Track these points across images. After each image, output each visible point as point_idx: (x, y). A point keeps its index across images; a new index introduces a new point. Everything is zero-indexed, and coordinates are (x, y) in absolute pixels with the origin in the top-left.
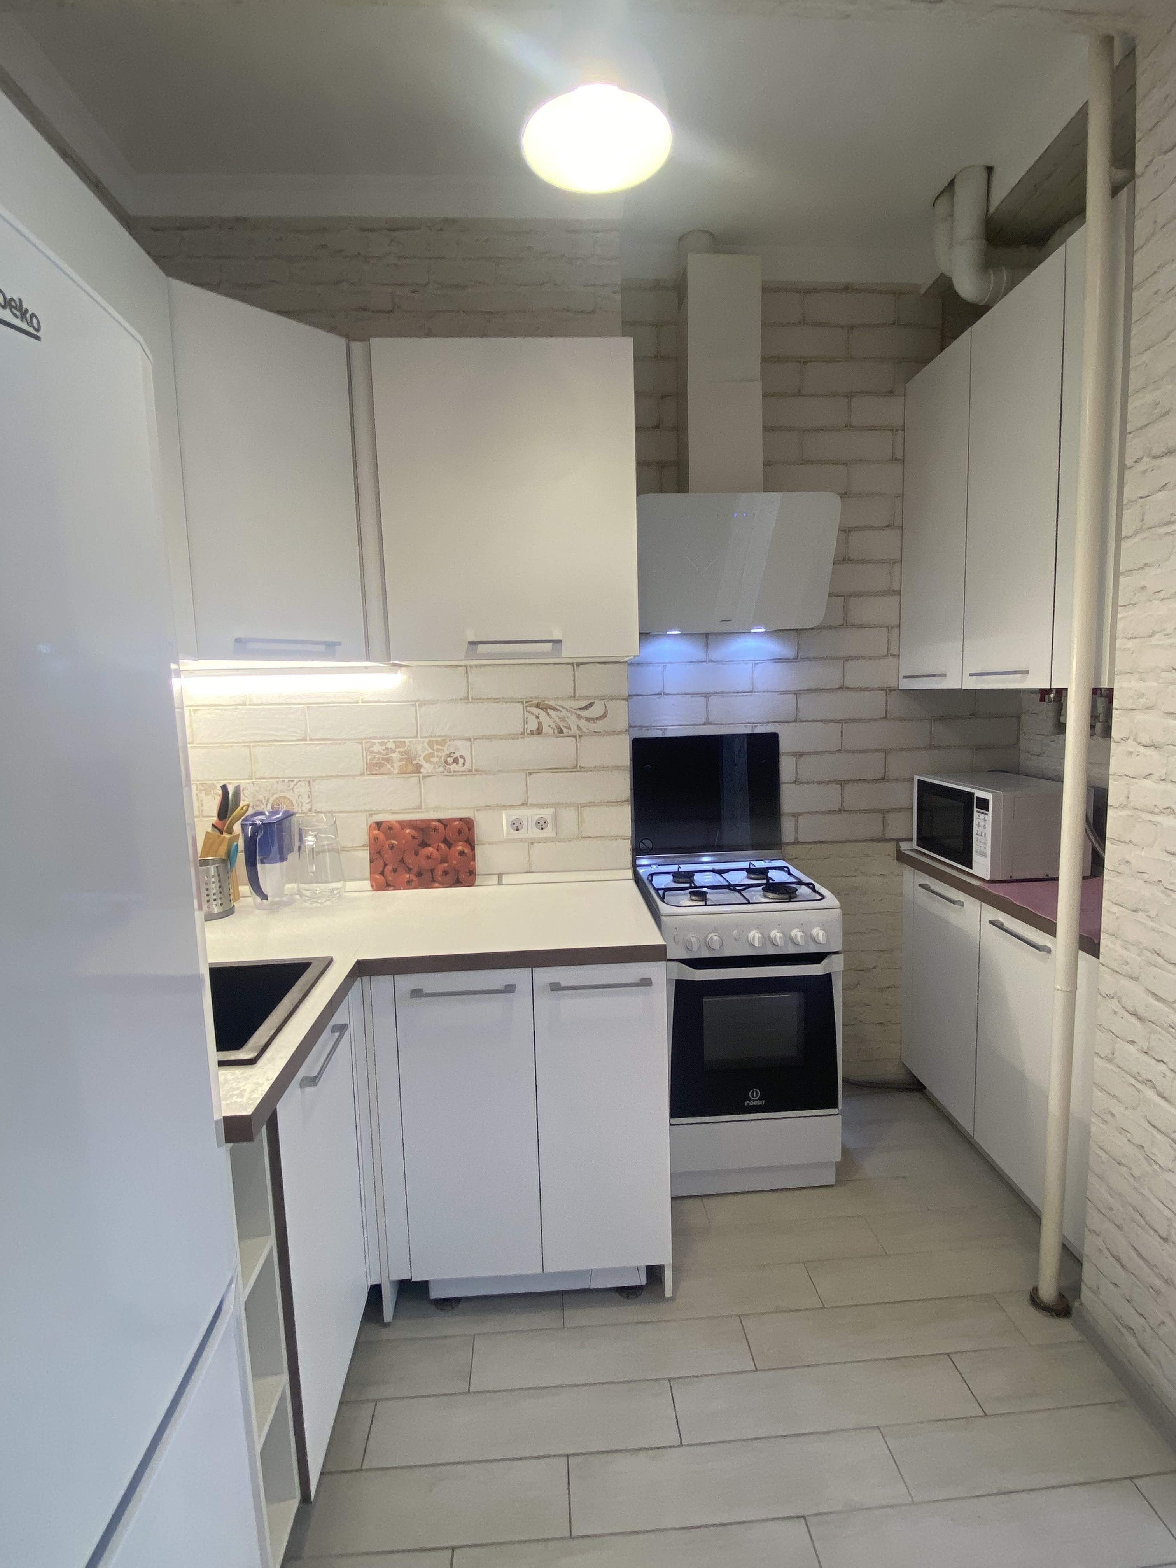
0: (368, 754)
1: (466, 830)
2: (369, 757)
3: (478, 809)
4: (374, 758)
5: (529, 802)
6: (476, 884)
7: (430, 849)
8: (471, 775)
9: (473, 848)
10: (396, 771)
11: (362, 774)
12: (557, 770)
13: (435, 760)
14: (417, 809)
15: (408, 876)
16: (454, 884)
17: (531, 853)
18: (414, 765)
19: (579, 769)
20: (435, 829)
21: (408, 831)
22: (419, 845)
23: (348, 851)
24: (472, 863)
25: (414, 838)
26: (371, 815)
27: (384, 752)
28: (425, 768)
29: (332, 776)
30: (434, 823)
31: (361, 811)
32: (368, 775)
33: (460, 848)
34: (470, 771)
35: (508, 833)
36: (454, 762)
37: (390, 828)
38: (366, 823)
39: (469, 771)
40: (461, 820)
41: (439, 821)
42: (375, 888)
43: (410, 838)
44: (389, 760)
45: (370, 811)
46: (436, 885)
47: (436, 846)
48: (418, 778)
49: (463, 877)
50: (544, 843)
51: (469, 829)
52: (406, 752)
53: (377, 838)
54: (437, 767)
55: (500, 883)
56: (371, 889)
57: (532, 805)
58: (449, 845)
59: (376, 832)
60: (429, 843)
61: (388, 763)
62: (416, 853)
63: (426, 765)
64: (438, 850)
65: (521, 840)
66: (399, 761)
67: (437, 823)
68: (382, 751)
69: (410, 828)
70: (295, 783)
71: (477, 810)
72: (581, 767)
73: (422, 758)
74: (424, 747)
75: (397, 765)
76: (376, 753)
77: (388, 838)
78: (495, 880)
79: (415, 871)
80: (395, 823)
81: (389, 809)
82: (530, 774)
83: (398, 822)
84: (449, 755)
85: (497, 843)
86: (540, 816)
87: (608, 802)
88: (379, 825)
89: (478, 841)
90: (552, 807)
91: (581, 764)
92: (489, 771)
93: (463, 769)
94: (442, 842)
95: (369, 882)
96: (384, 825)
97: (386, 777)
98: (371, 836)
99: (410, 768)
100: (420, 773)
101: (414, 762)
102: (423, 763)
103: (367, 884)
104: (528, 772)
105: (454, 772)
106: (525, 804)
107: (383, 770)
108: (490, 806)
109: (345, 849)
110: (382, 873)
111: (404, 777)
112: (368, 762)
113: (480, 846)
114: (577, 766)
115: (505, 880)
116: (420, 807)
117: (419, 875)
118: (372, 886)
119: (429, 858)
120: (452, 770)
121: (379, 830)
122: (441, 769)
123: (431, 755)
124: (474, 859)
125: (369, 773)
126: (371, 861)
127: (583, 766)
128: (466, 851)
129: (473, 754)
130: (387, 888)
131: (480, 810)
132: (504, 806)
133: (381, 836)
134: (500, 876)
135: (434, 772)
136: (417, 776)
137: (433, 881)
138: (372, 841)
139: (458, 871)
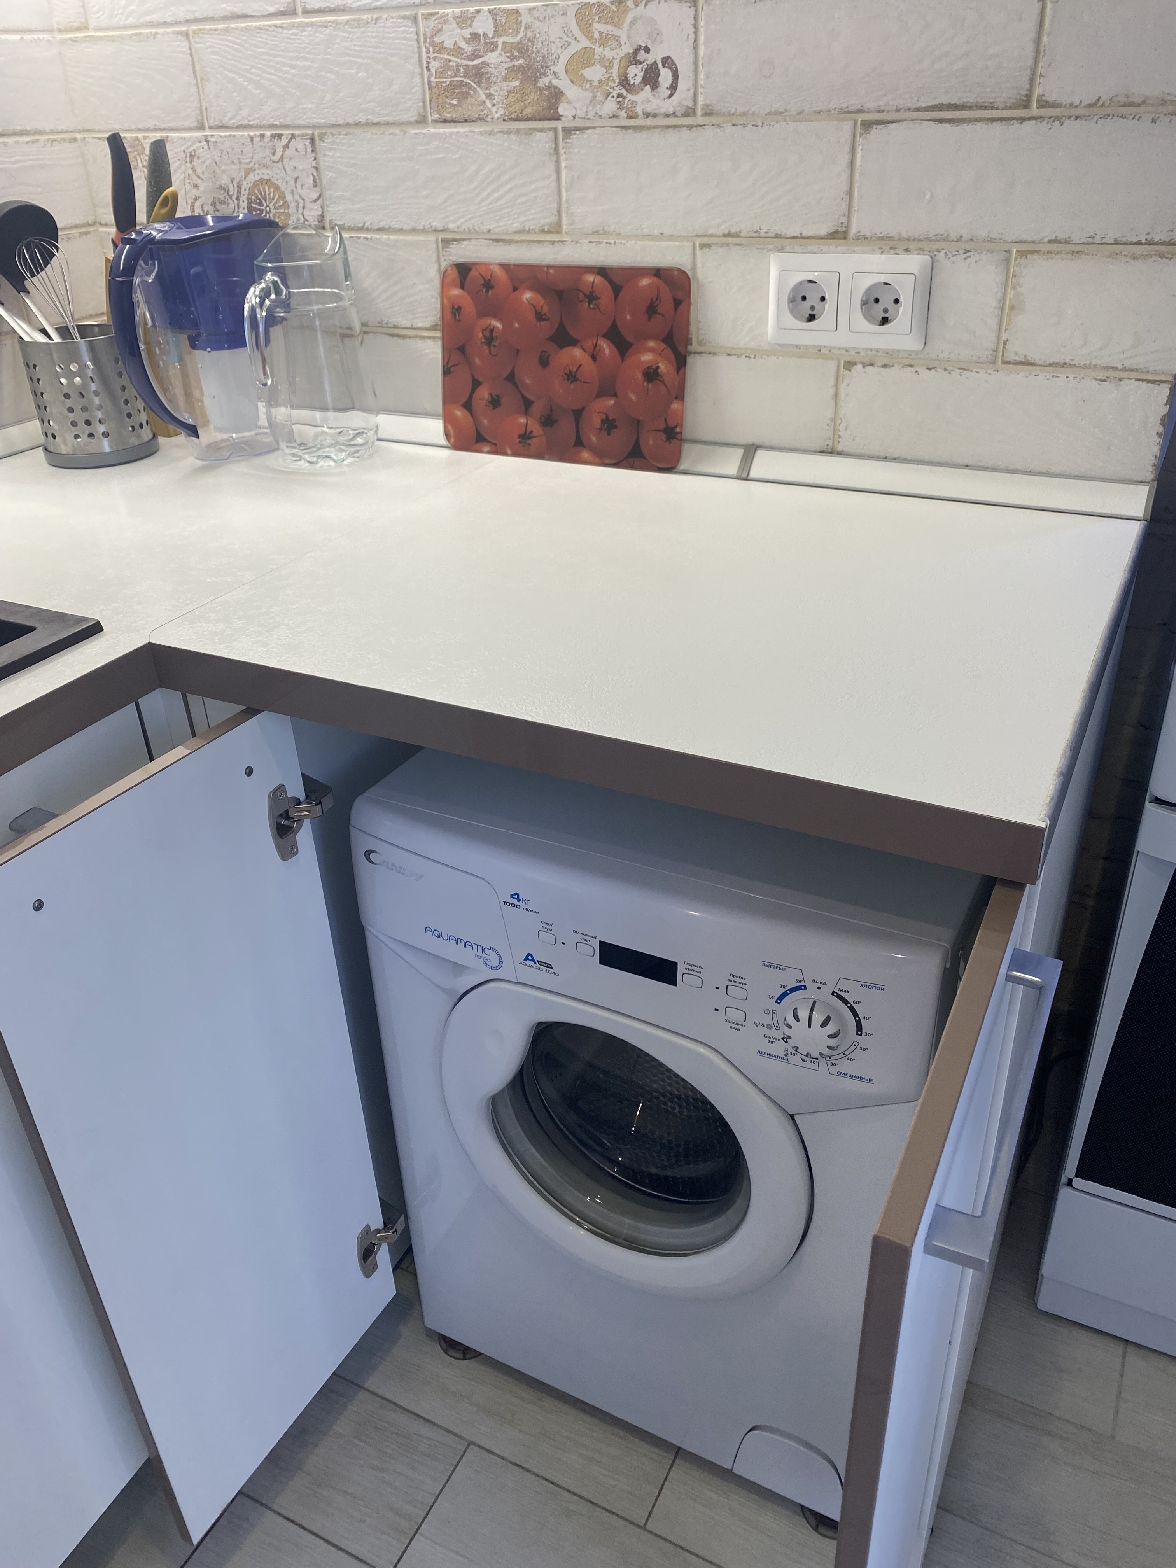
0: (432, 55)
1: (666, 306)
2: (434, 65)
3: (705, 240)
4: (446, 67)
5: (853, 231)
6: (682, 467)
7: (577, 352)
8: (690, 127)
9: (681, 362)
10: (498, 112)
11: (422, 121)
12: (957, 114)
13: (594, 73)
14: (549, 232)
15: (523, 420)
16: (628, 457)
17: (842, 395)
18: (541, 89)
19: (1034, 111)
20: (591, 297)
21: (527, 295)
22: (551, 339)
23: (404, 337)
24: (675, 406)
25: (540, 317)
26: (447, 242)
27: (468, 49)
28: (569, 102)
29: (357, 124)
30: (590, 278)
31: (424, 231)
32: (436, 121)
33: (647, 357)
34: (690, 112)
35: (781, 328)
36: (645, 81)
37: (488, 285)
38: (436, 266)
39: (686, 115)
40: (658, 272)
41: (602, 271)
42: (452, 440)
43: (531, 317)
44: (479, 74)
45: (444, 230)
46: (585, 455)
47: (589, 343)
48: (551, 134)
49: (651, 442)
50: (885, 366)
51: (677, 303)
52: (522, 49)
53: (459, 309)
54: (600, 97)
55: (744, 476)
56: (443, 441)
57: (862, 239)
58: (623, 347)
59: (456, 292)
60: (574, 334)
61: (479, 83)
62: (544, 362)
63: (571, 91)
64: (594, 358)
65: (819, 352)
66: (505, 79)
67: (598, 279)
68: (463, 44)
69: (532, 289)
70: (284, 141)
71: (702, 246)
72: (1044, 104)
73: (560, 68)
74: (566, 31)
75: (500, 89)
76: (449, 52)
77: (486, 311)
78: (731, 462)
79: (538, 408)
80: (497, 270)
81: (485, 228)
82: (867, 125)
83: (505, 266)
84: (633, 59)
85: (751, 354)
86: (883, 278)
87: (1116, 242)
88: (463, 269)
89: (700, 343)
90: (921, 250)
91: (1048, 88)
92: (744, 114)
93: (669, 106)
94: (606, 336)
95: (441, 421)
96: (473, 273)
97: (477, 128)
98: (445, 301)
99: (533, 103)
100: (558, 118)
101: (543, 82)
102: (563, 83)
103: (434, 428)
104: (860, 117)
105: (647, 115)
106: (839, 235)
107: (469, 109)
108: (737, 235)
109: (396, 331)
110: (468, 406)
111: (518, 131)
112: (433, 79)
113: (705, 357)
114: (1029, 97)
115: (762, 464)
116: (556, 228)
117: (548, 421)
118: (447, 435)
119: (571, 377)
120: (639, 110)
121: (462, 287)
122: (610, 106)
123: (584, 58)
124: (680, 396)
125: (437, 116)
126: (446, 372)
127: (1052, 97)
128: (663, 367)
129: (701, 52)
130: (477, 446)
131: (708, 246)
132: (777, 236)
133: (469, 307)
134: (750, 451)
135: (591, 115)
136: (550, 129)
137: (579, 443)
138: (448, 316)
139: (638, 424)
